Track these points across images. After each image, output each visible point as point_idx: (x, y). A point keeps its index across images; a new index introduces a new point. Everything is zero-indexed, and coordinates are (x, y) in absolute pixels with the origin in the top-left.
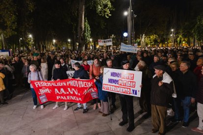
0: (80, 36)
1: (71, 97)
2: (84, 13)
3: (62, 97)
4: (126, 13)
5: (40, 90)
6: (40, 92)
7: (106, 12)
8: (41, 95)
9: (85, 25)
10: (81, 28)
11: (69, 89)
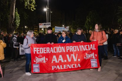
0: (11, 23)
1: (68, 65)
2: (15, 4)
3: (58, 67)
4: (45, 10)
5: (36, 57)
6: (35, 60)
7: (32, 6)
8: (35, 63)
9: (15, 14)
10: (12, 16)
11: (68, 56)
